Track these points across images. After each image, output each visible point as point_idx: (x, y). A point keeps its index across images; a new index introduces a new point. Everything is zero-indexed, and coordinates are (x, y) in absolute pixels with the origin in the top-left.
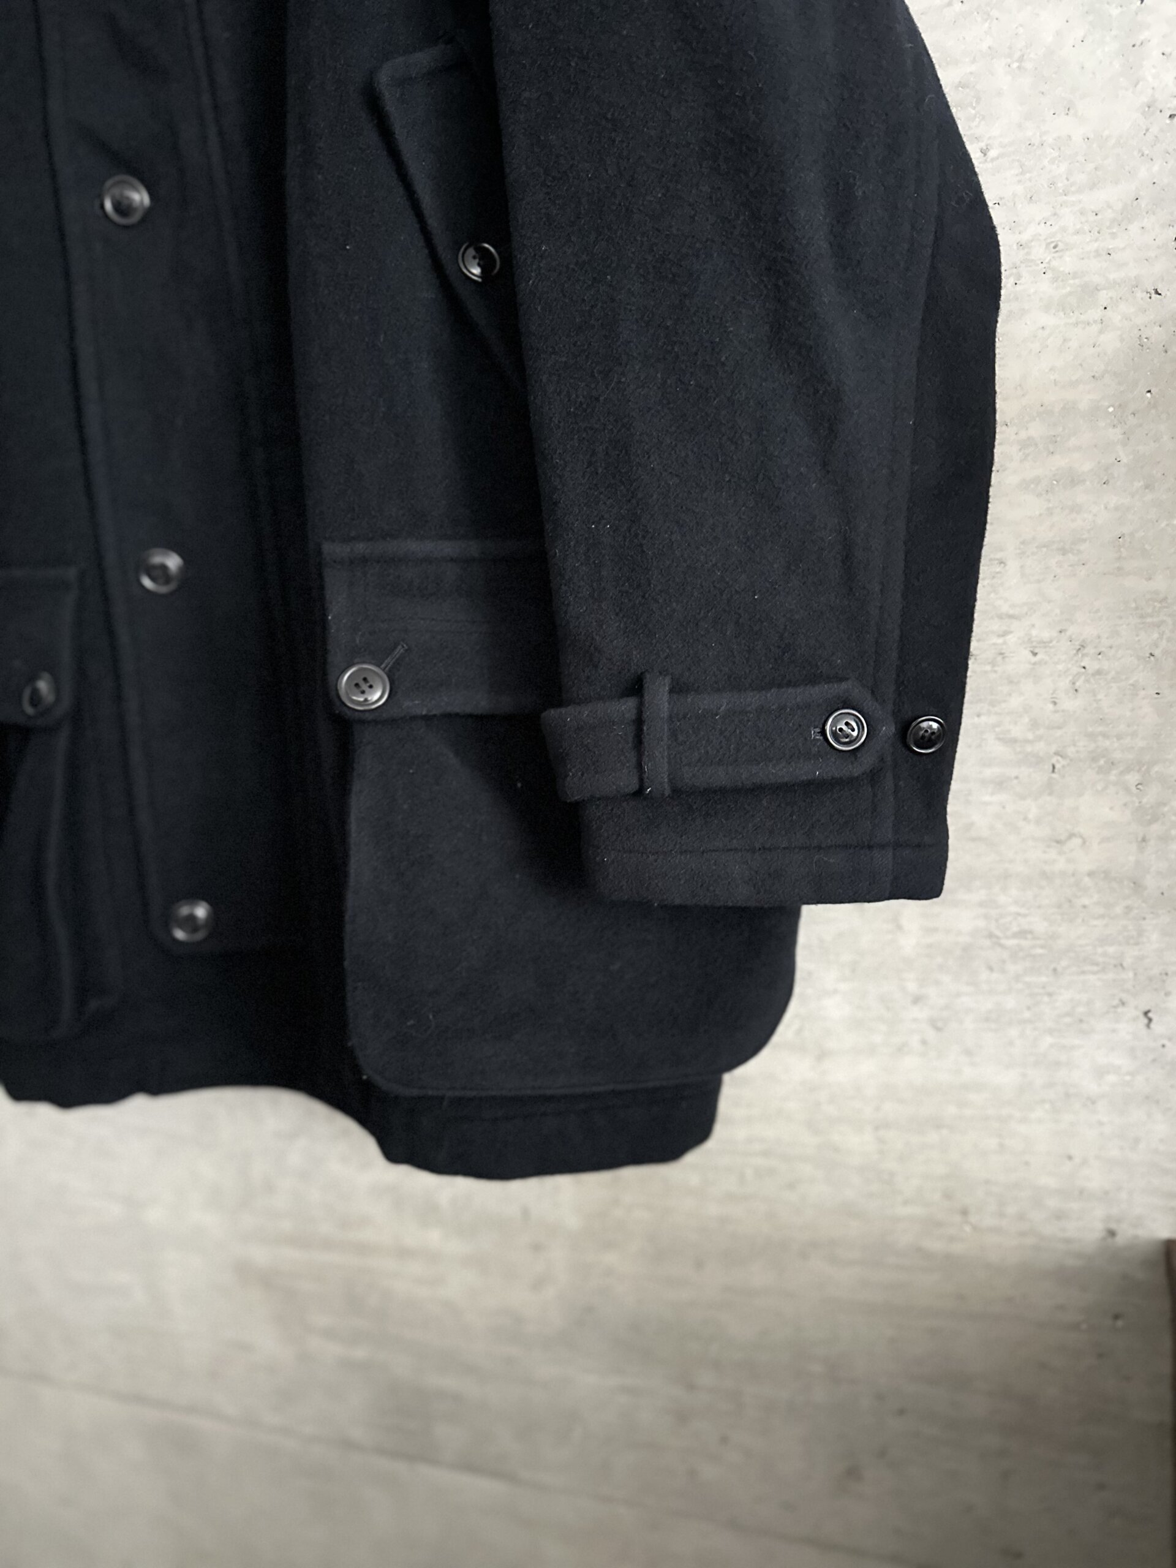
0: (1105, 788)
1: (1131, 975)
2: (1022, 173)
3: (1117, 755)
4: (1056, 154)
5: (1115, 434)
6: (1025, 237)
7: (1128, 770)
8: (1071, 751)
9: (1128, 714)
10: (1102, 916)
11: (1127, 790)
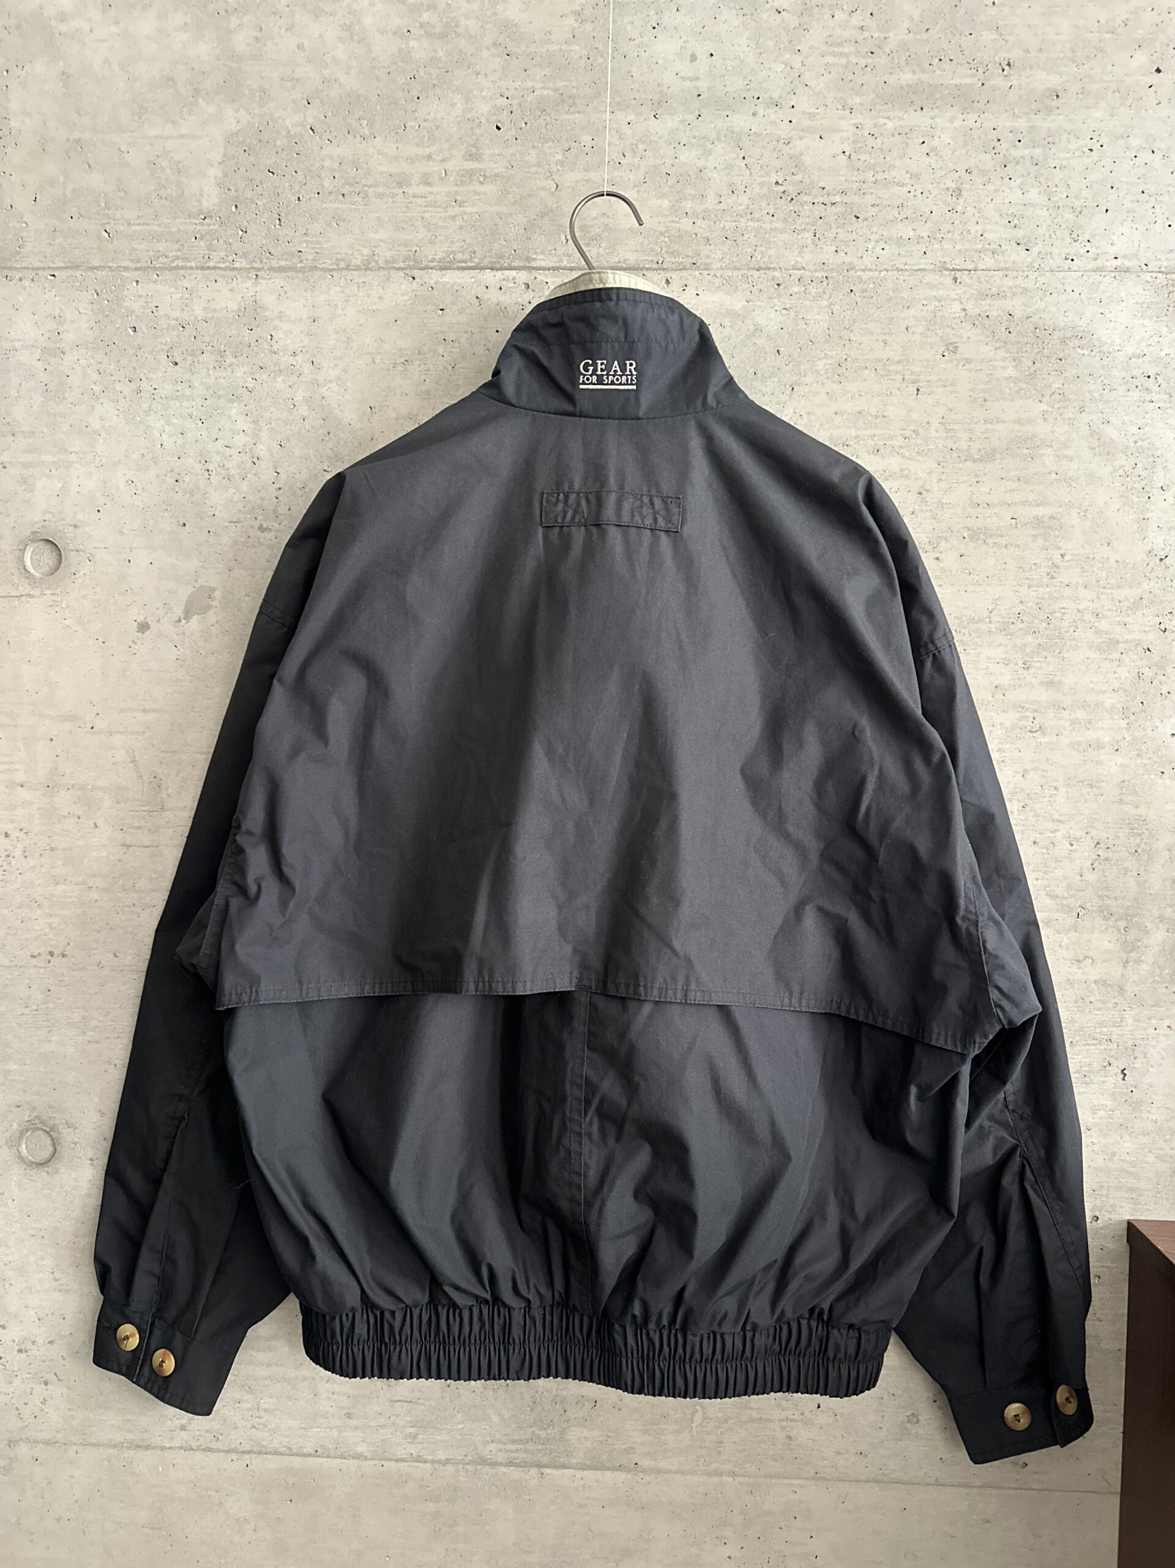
0: (1106, 929)
1: (1115, 1045)
2: (1083, 572)
3: (1114, 910)
4: (1101, 566)
5: (1123, 723)
6: (1081, 607)
7: (1120, 919)
8: (1088, 905)
9: (1122, 885)
10: (1099, 1009)
11: (1119, 930)
